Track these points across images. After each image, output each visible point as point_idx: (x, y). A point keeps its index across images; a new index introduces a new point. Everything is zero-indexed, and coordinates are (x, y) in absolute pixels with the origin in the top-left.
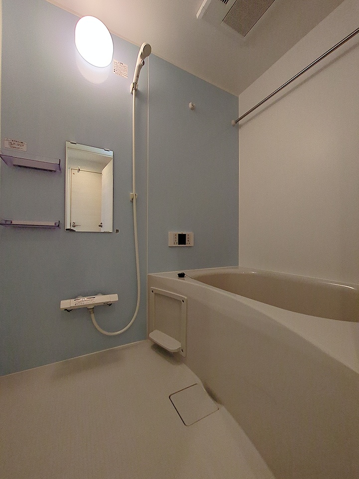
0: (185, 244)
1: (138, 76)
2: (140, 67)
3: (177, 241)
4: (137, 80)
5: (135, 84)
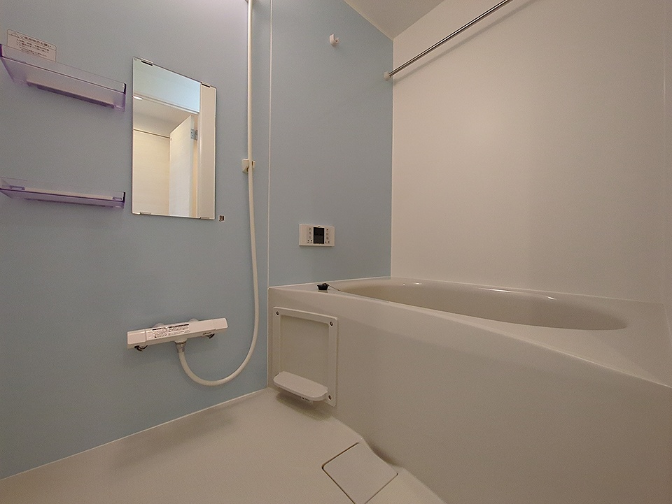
0: (323, 243)
3: (313, 239)
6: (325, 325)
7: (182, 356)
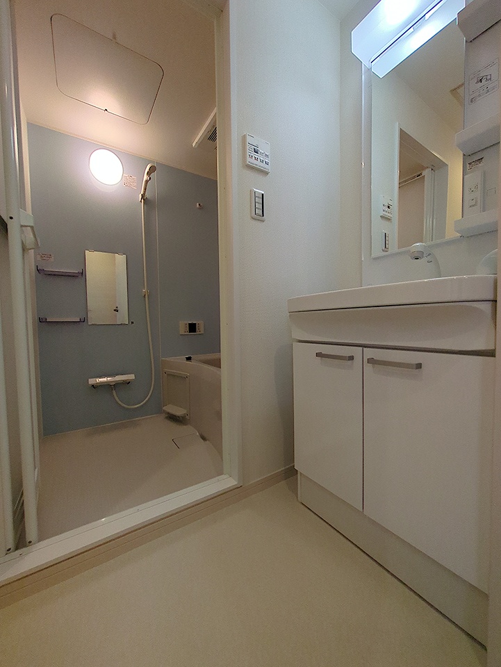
0: (195, 332)
1: (145, 189)
2: (147, 182)
3: (188, 330)
4: (145, 192)
5: (143, 196)
6: (184, 378)
7: (114, 392)
